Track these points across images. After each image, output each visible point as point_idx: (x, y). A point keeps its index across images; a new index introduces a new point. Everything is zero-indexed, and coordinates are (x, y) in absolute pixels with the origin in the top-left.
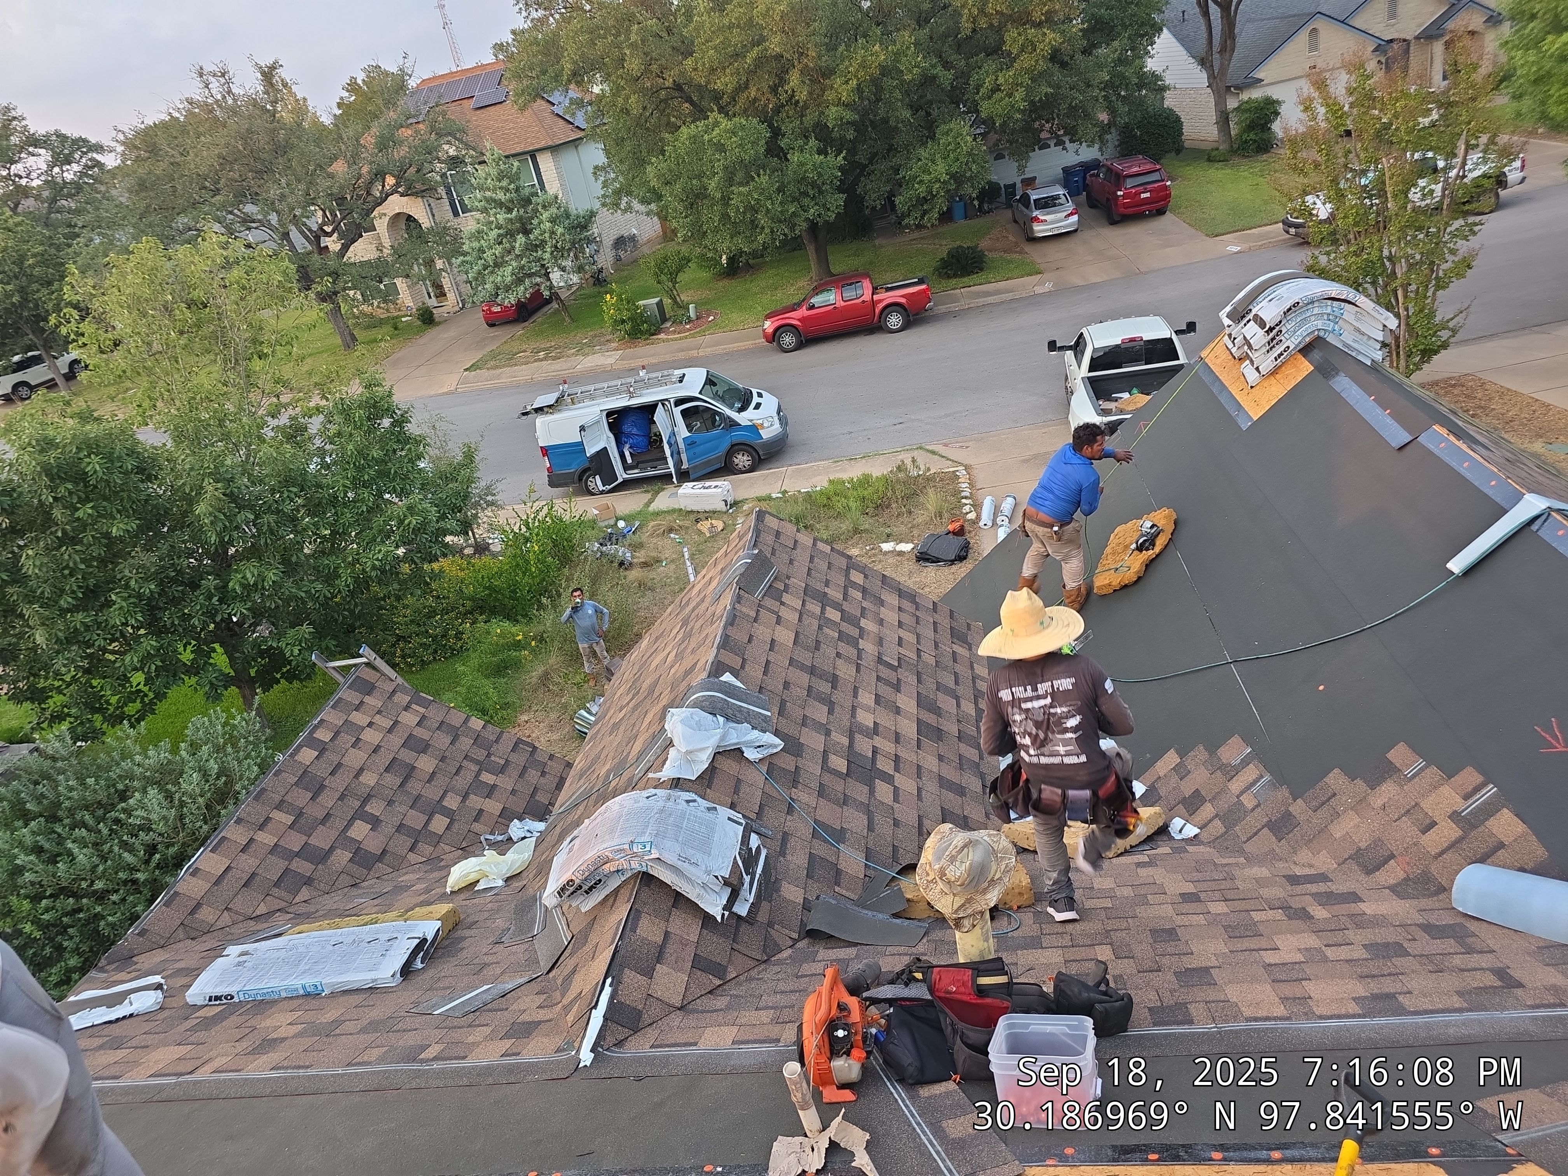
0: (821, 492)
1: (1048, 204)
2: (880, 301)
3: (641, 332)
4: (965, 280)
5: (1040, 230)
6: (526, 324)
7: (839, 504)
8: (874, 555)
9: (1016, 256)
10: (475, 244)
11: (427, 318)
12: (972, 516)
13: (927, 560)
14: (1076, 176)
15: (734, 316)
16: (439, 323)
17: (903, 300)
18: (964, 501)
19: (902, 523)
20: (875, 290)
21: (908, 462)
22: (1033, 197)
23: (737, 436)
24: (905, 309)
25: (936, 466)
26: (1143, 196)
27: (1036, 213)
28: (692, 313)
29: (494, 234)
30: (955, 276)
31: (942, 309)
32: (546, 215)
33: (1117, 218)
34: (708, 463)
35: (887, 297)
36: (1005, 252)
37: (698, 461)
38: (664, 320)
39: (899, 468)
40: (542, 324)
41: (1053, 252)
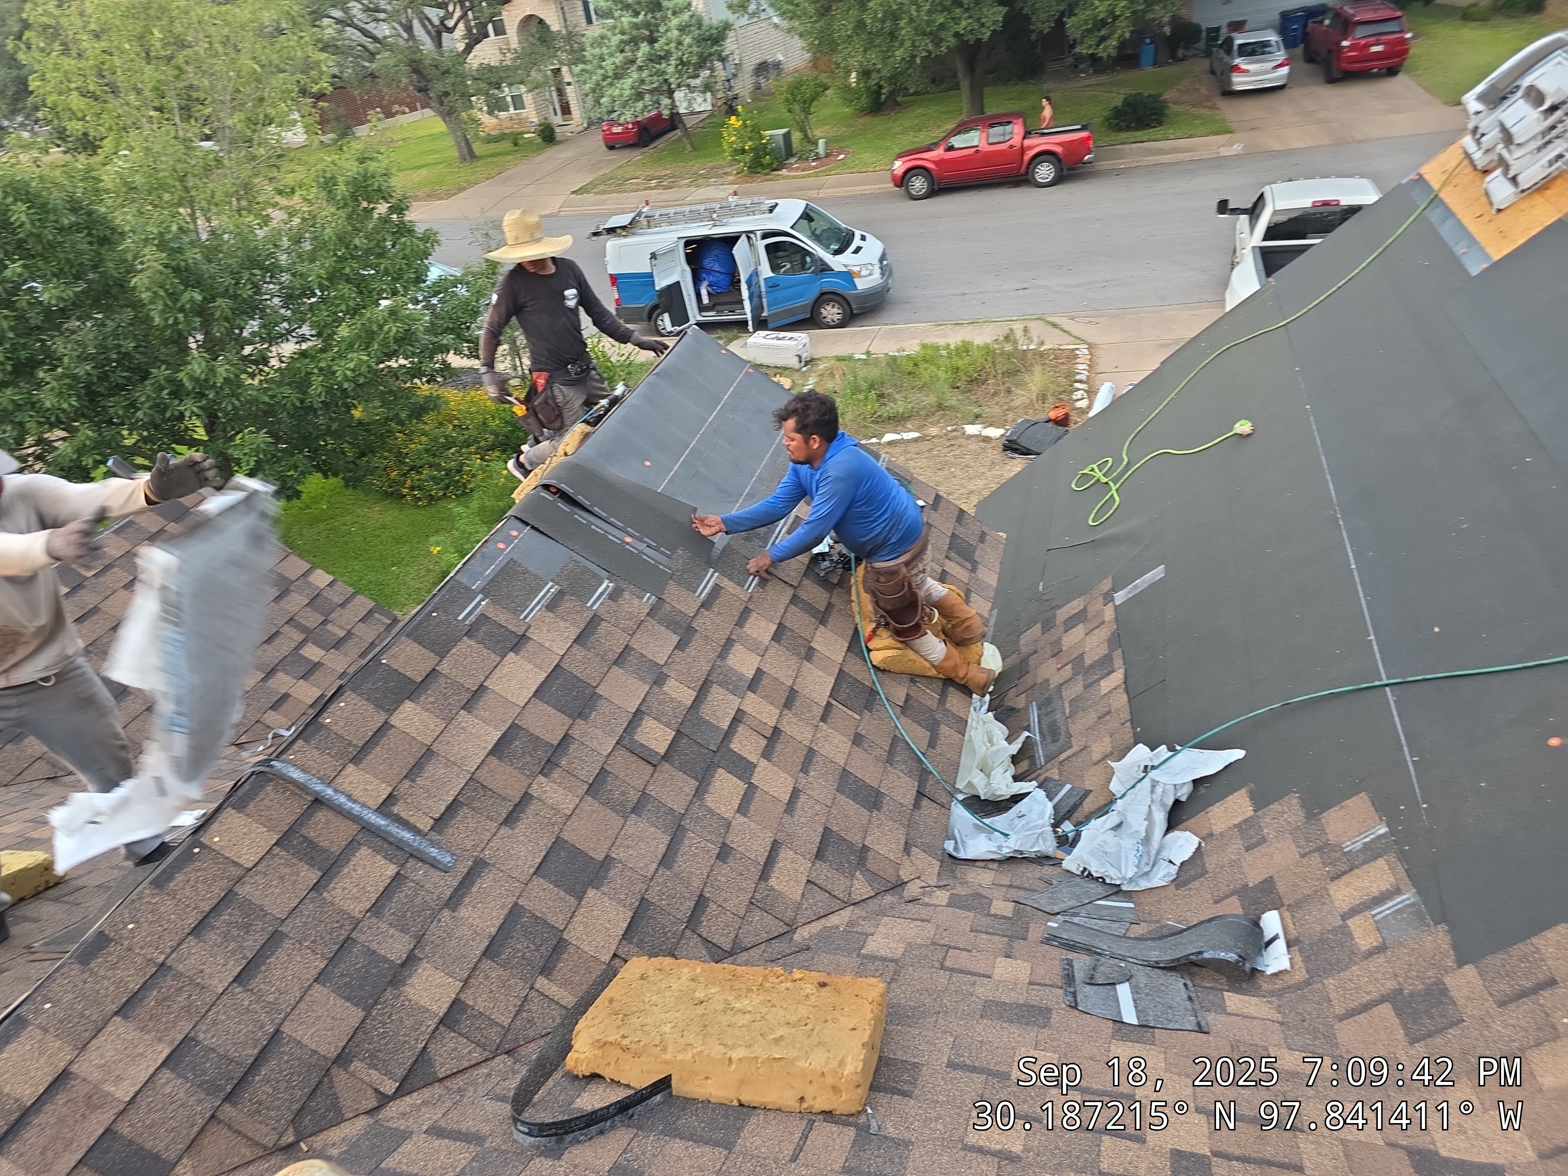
0: (909, 357)
1: (1253, 50)
2: (1030, 148)
3: (763, 166)
4: (1139, 134)
5: (1240, 82)
6: (646, 149)
7: (926, 372)
8: (956, 438)
9: (1205, 112)
10: (597, 51)
11: (548, 135)
12: (1083, 404)
13: (1015, 450)
14: (1295, 23)
15: (867, 157)
16: (560, 142)
17: (1058, 149)
18: (1077, 385)
19: (997, 404)
20: (1027, 134)
21: (1019, 334)
22: (1238, 42)
23: (827, 283)
24: (1060, 160)
25: (1053, 341)
26: (1375, 49)
27: (1237, 61)
28: (821, 149)
29: (616, 39)
30: (1128, 129)
31: (1104, 165)
32: (675, 22)
33: (1336, 75)
34: (790, 312)
35: (1038, 144)
36: (1193, 106)
37: (778, 308)
38: (790, 154)
39: (1007, 338)
40: (663, 150)
41: (1251, 109)
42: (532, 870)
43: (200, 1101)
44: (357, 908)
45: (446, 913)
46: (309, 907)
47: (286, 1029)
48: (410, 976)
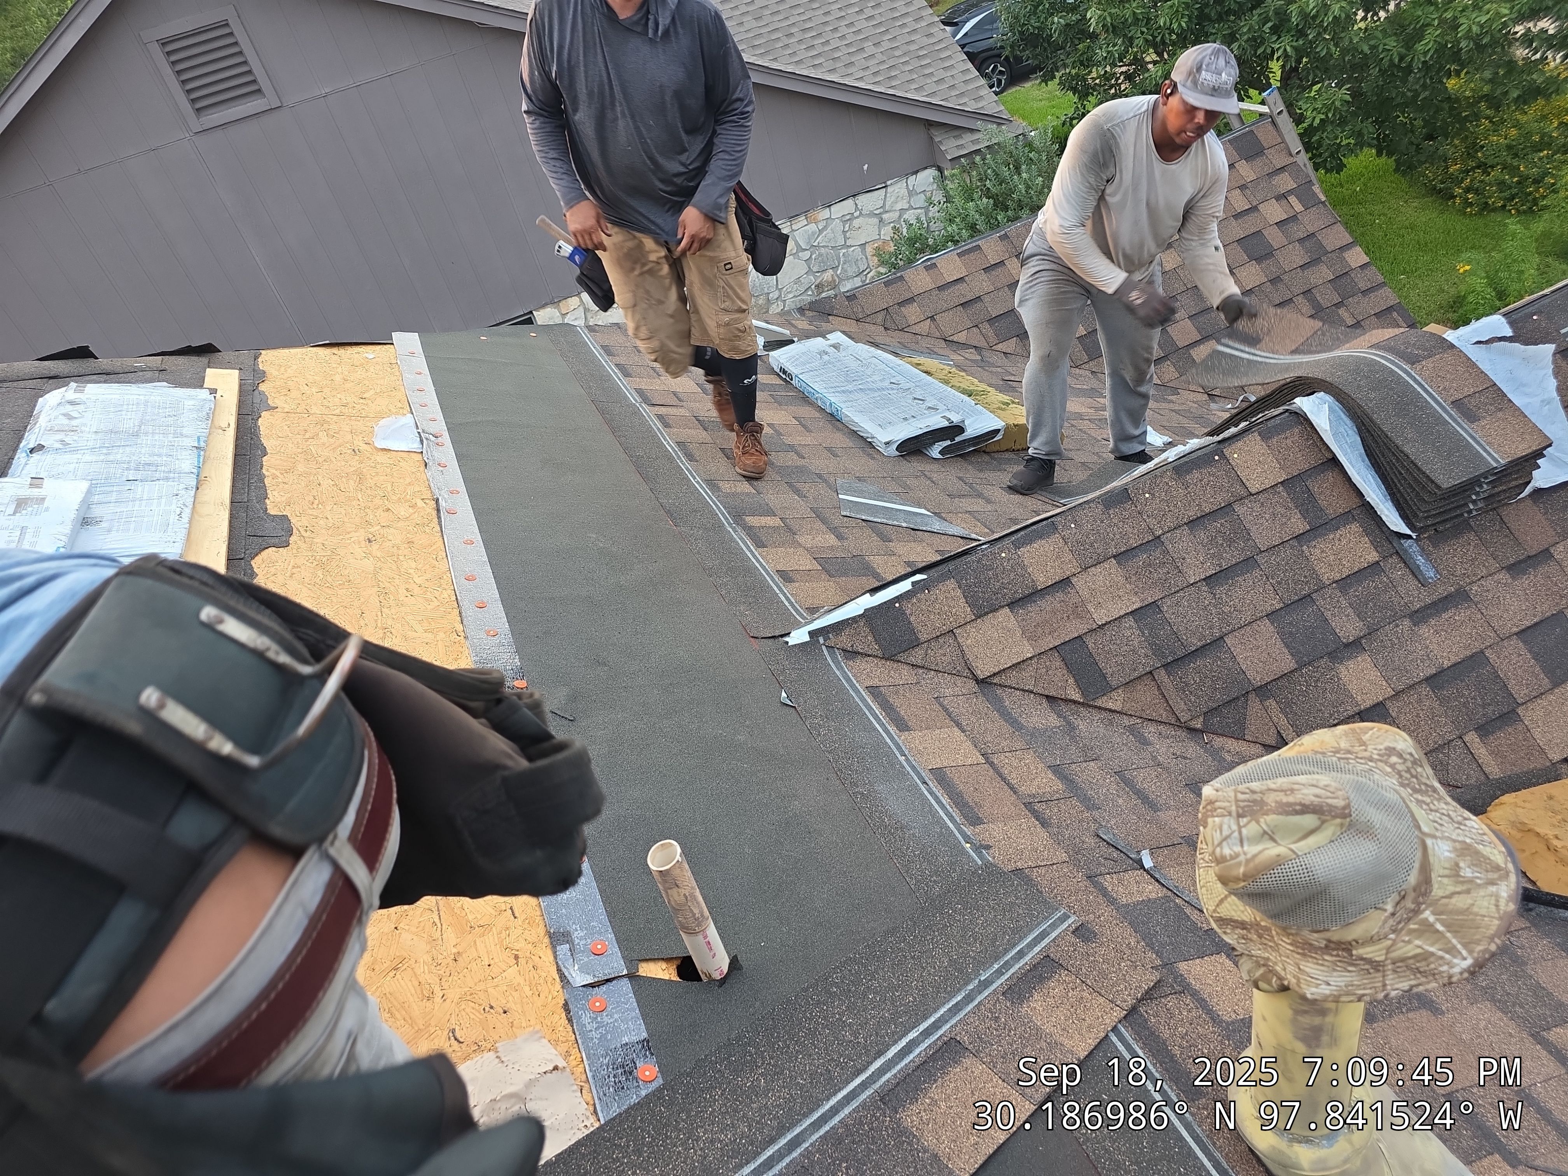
42: (1515, 630)
43: (1147, 656)
44: (1328, 575)
45: (1407, 622)
46: (1286, 553)
47: (1228, 640)
48: (1349, 658)
